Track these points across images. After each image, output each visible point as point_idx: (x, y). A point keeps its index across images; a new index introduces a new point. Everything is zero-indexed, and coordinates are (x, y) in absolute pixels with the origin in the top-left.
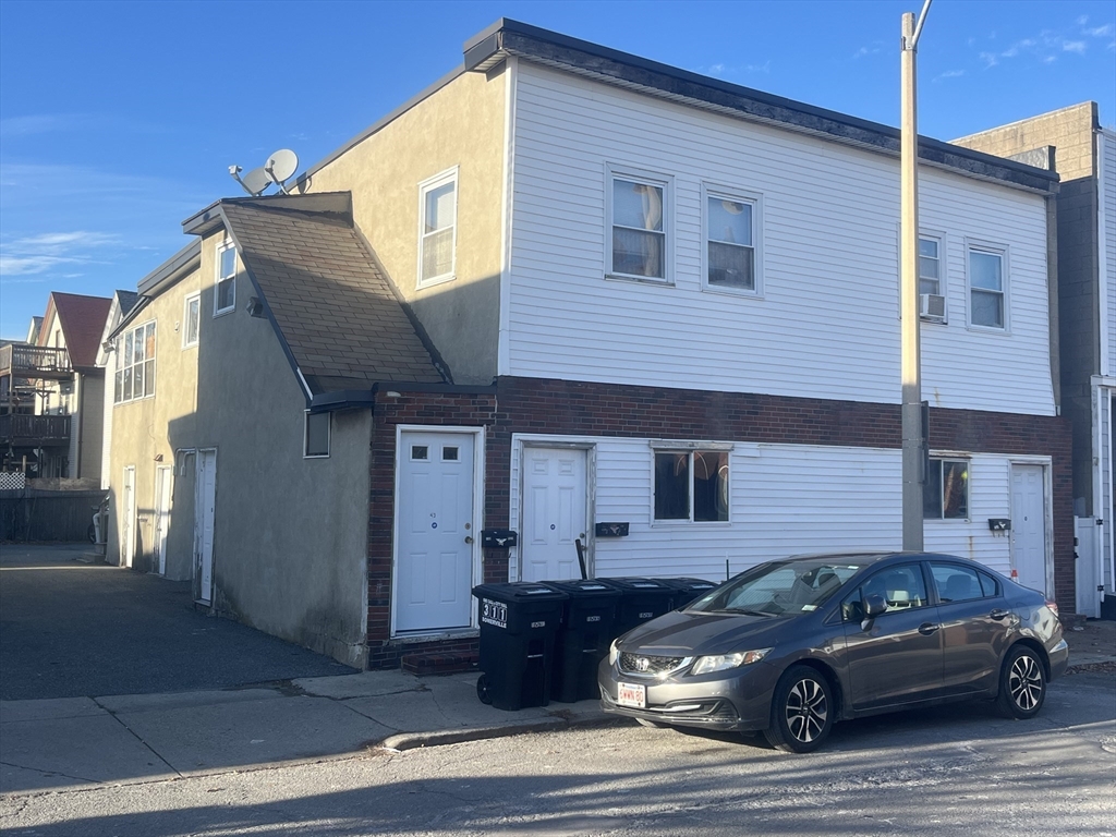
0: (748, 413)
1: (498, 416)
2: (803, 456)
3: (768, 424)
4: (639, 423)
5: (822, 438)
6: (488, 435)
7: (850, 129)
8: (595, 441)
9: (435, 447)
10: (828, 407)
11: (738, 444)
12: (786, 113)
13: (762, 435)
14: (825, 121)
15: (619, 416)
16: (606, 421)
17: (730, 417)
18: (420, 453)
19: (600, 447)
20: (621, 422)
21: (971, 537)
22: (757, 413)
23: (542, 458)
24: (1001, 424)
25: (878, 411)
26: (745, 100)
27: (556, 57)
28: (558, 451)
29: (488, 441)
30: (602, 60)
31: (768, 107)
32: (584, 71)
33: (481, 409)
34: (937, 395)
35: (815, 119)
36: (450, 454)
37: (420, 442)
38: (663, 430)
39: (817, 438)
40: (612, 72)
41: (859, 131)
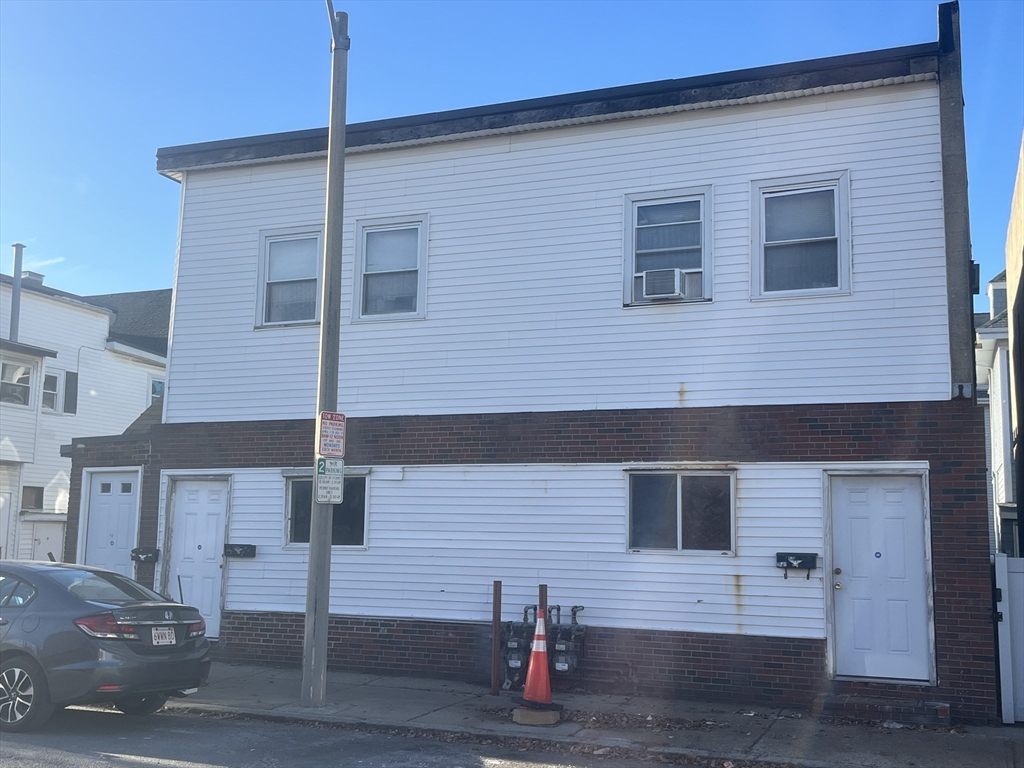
0: (388, 436)
1: (152, 456)
2: (461, 476)
3: (414, 446)
4: (272, 454)
5: (486, 456)
6: (145, 472)
7: (520, 115)
8: (231, 472)
9: (116, 483)
10: (492, 422)
11: (376, 468)
12: (433, 127)
13: (405, 457)
14: (485, 118)
15: (253, 449)
16: (241, 455)
17: (367, 442)
18: (106, 488)
19: (237, 478)
20: (255, 455)
21: (738, 576)
22: (399, 436)
23: (194, 488)
24: (800, 421)
26: (383, 132)
27: (199, 162)
28: (208, 483)
29: (144, 477)
30: (237, 150)
31: (410, 129)
32: (224, 164)
33: (140, 452)
34: (681, 393)
35: (473, 120)
36: (126, 488)
37: (106, 479)
38: (296, 459)
39: (478, 456)
40: (247, 156)
41: (534, 113)
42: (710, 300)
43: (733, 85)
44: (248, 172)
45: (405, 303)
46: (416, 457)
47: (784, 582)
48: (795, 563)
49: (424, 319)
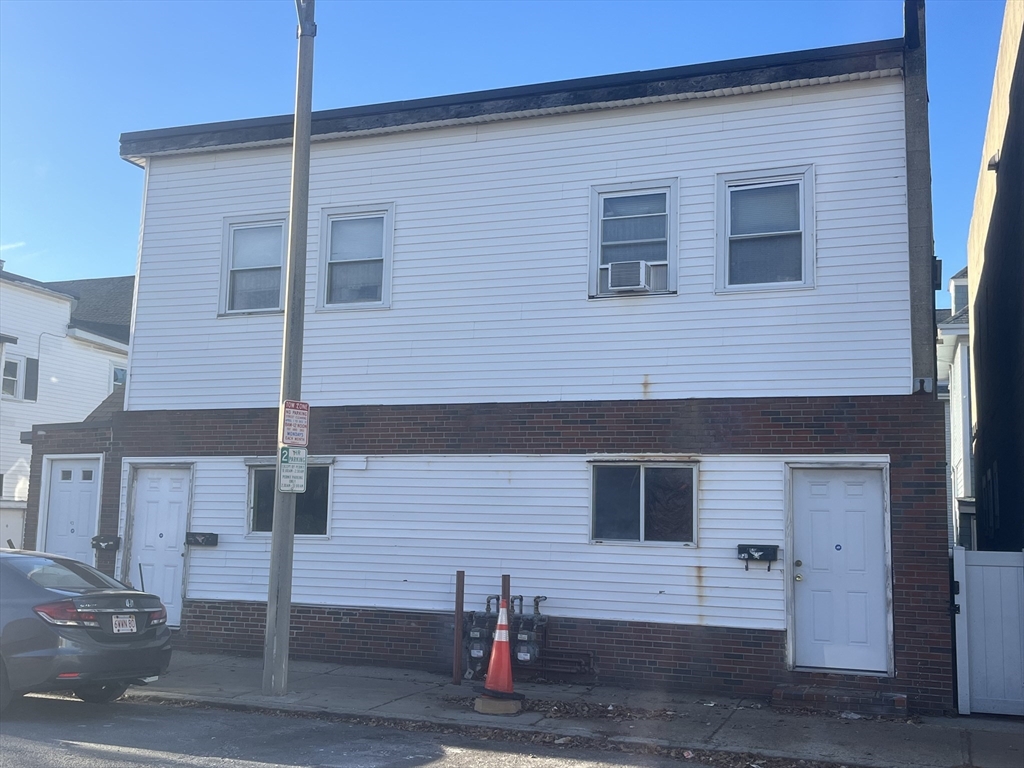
0: (352, 425)
1: (114, 444)
2: (424, 467)
3: (377, 436)
4: (234, 443)
5: (448, 446)
6: (106, 459)
7: (487, 105)
8: (194, 460)
9: (77, 471)
10: (456, 412)
11: (340, 457)
12: (399, 116)
13: (369, 447)
14: (451, 107)
15: (215, 438)
16: (204, 443)
17: (330, 431)
18: (67, 475)
19: (199, 466)
20: (217, 443)
21: (700, 567)
22: (363, 425)
23: (155, 476)
24: (763, 413)
25: (529, 411)
26: (349, 120)
27: (163, 148)
28: (170, 471)
29: (106, 465)
30: (201, 136)
31: (376, 117)
32: (188, 150)
33: (102, 439)
34: (646, 385)
35: (439, 109)
36: (87, 475)
37: (67, 467)
38: (259, 448)
39: (442, 446)
40: (211, 143)
41: (501, 103)
42: (675, 292)
43: (700, 78)
44: (212, 158)
45: (370, 292)
46: (379, 447)
47: (746, 574)
48: (756, 555)
49: (389, 309)
